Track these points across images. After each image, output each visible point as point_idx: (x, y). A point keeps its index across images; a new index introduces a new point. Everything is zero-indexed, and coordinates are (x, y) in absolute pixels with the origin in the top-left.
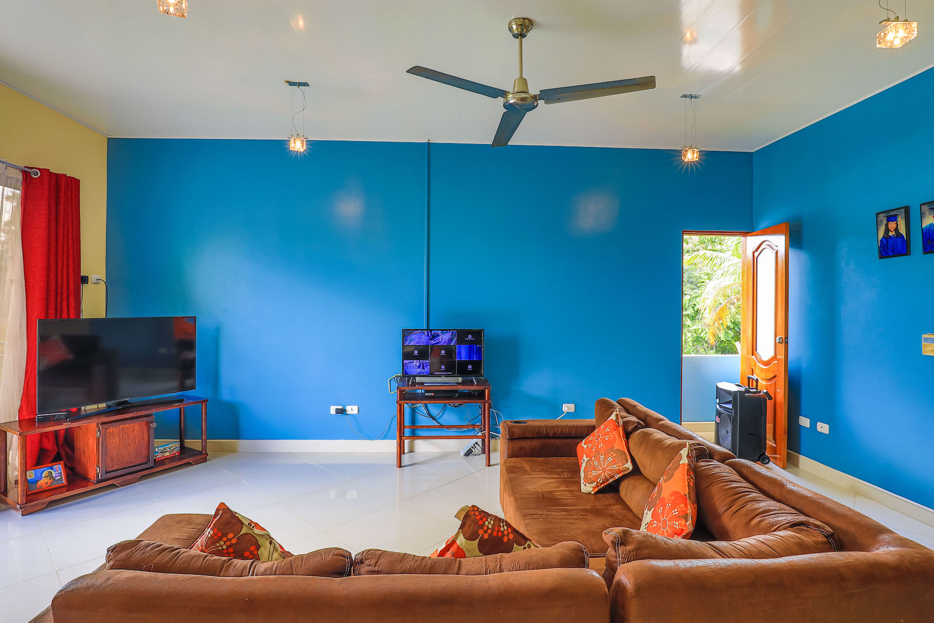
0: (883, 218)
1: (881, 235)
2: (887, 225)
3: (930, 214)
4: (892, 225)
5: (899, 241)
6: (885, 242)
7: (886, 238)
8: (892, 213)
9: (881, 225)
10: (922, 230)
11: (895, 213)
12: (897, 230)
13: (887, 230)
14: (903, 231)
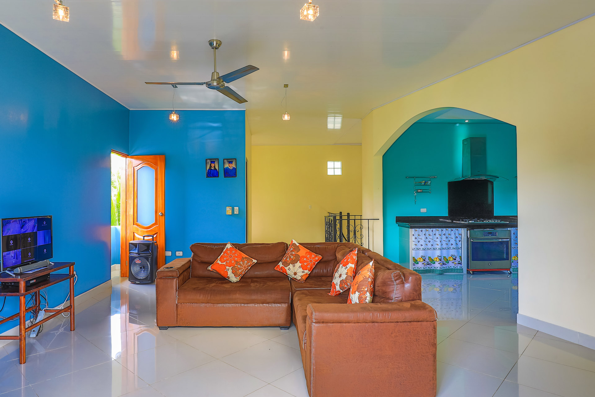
0: (209, 161)
1: (208, 168)
2: (210, 165)
3: (227, 163)
4: (213, 165)
5: (215, 171)
6: (209, 171)
7: (210, 169)
8: (213, 160)
9: (208, 164)
10: (224, 169)
11: (214, 160)
12: (214, 167)
13: (211, 167)
14: (217, 168)
